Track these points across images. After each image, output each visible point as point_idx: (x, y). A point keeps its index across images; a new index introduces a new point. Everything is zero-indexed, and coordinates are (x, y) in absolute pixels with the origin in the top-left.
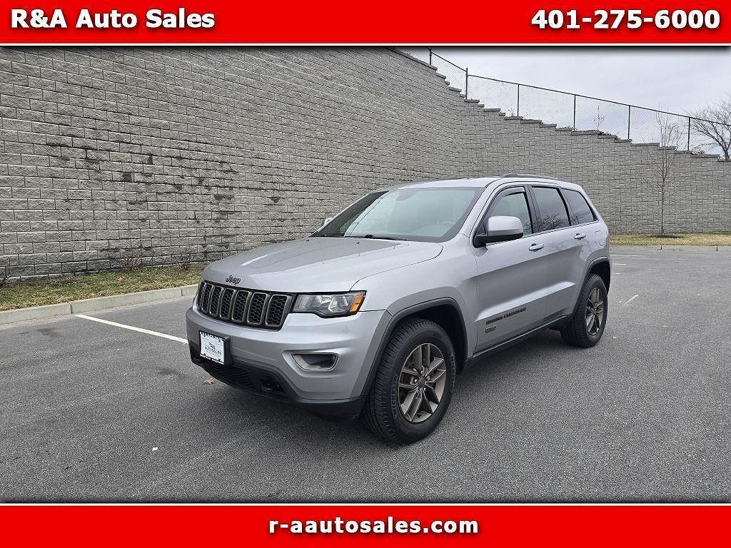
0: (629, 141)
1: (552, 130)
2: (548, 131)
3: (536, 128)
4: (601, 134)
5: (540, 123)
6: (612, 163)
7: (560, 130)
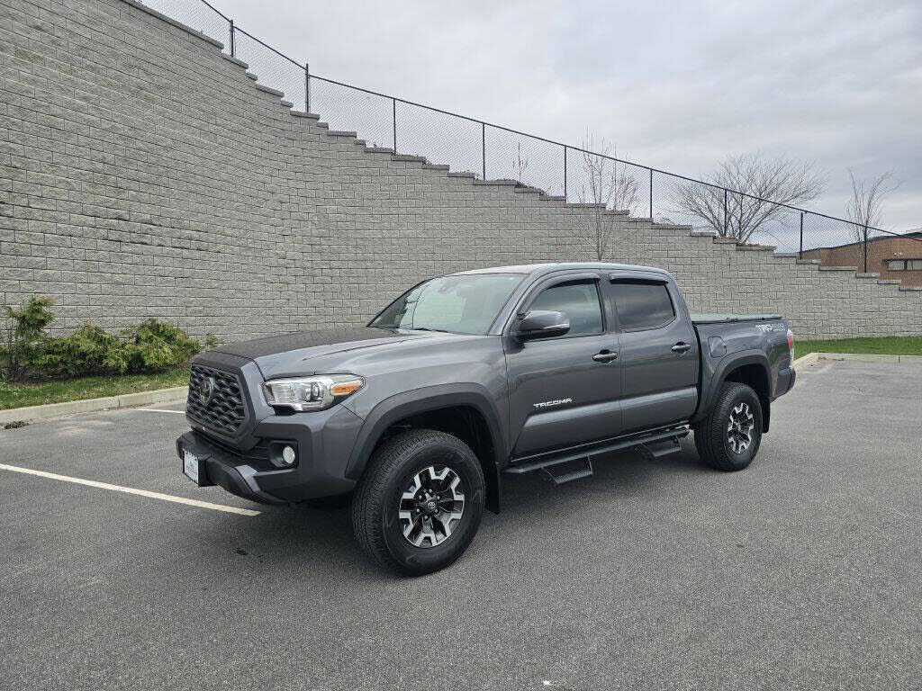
0: (563, 199)
1: (443, 174)
2: (435, 176)
3: (417, 169)
4: (519, 185)
5: (423, 161)
6: (537, 233)
7: (455, 176)
